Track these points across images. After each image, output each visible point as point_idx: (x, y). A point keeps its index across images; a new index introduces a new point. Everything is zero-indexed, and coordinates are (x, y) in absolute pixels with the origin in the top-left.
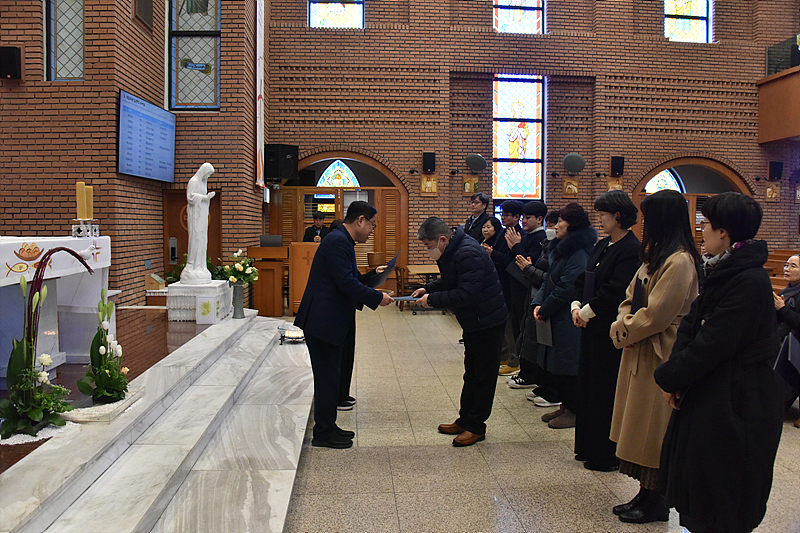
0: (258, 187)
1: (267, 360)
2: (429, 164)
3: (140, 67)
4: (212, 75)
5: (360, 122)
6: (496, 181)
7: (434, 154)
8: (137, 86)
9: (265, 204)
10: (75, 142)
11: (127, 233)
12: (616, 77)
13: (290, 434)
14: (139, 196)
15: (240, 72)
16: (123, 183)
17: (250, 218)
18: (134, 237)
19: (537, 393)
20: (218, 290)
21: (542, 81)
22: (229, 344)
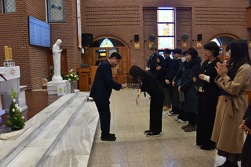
0: (79, 48)
1: (82, 108)
2: (137, 39)
3: (36, 8)
4: (62, 10)
5: (113, 25)
6: (159, 44)
7: (138, 35)
8: (36, 14)
9: (82, 54)
10: (14, 34)
11: (34, 65)
12: (198, 7)
13: (88, 138)
14: (38, 52)
15: (71, 9)
16: (32, 48)
17: (77, 58)
18: (37, 66)
19: (179, 118)
20: (64, 84)
21: (174, 10)
22: (68, 103)
